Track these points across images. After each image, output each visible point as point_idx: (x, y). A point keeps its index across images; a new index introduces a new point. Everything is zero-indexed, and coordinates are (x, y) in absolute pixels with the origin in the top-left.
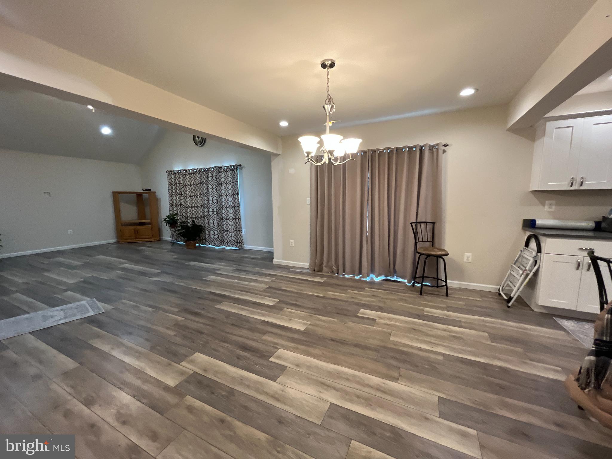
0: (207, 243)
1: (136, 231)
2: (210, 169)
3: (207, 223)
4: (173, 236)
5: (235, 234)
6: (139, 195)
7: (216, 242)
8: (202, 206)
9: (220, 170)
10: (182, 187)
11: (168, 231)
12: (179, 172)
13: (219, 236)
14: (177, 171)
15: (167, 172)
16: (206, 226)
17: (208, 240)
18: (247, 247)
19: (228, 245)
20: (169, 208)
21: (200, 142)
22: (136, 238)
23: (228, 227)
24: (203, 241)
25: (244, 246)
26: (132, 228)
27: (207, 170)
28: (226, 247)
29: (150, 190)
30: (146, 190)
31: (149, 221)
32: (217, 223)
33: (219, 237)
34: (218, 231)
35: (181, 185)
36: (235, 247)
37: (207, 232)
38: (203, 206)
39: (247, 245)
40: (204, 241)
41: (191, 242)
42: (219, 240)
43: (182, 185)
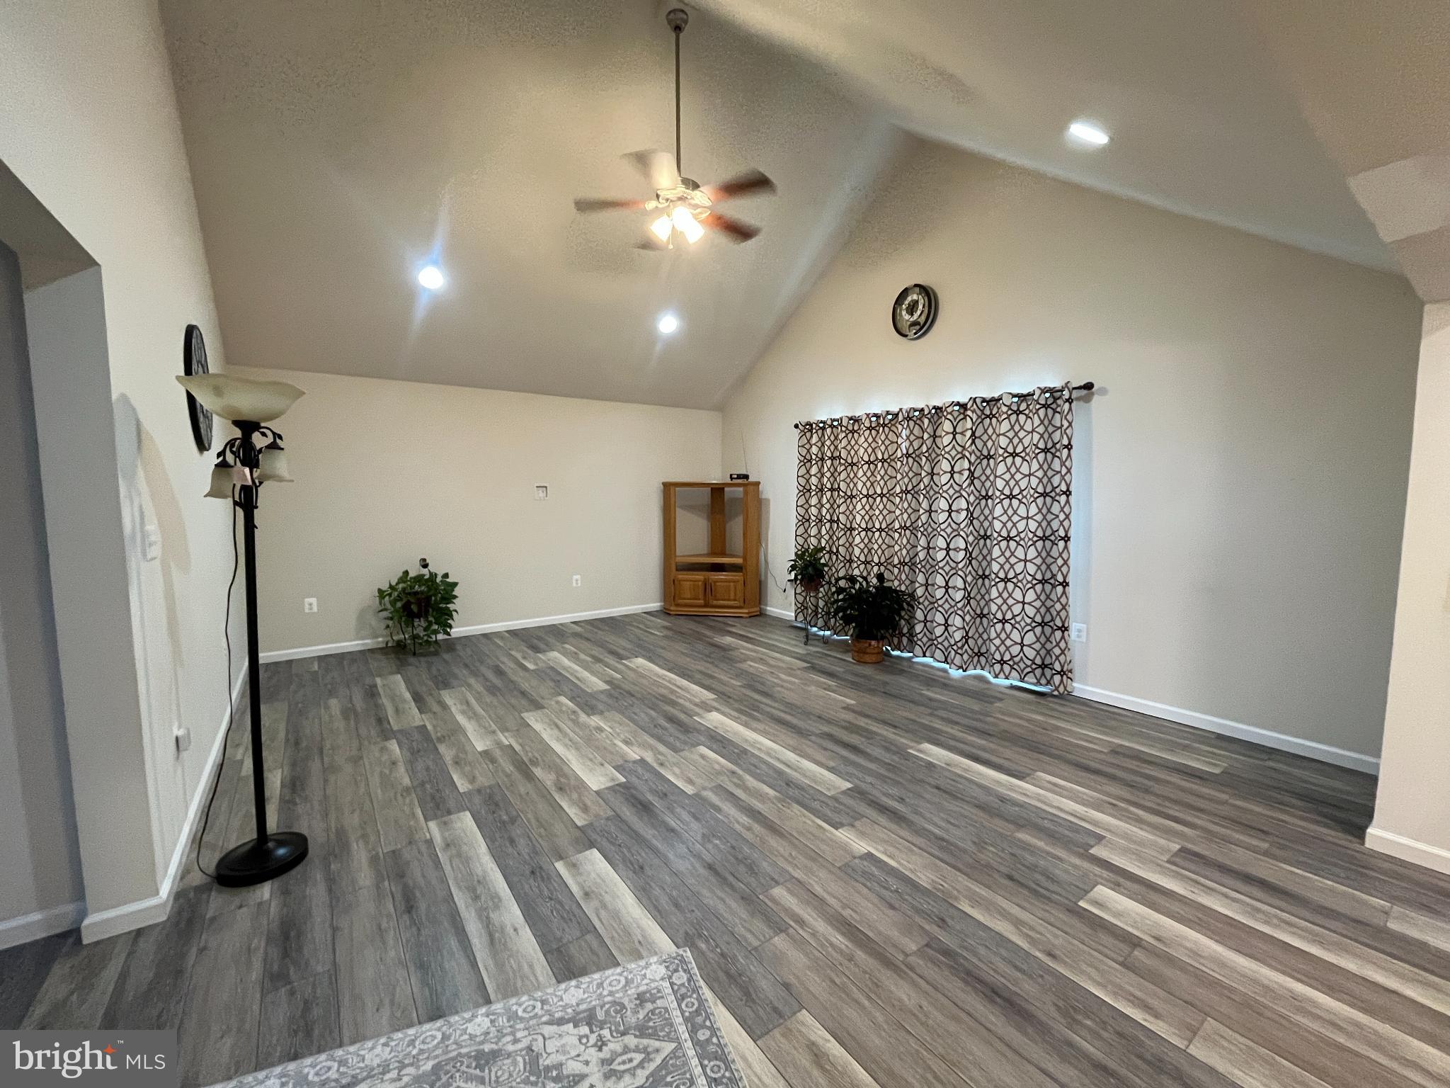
0: (918, 650)
1: (708, 588)
2: (949, 410)
3: (922, 585)
4: (801, 608)
5: (1038, 635)
6: (717, 491)
7: (956, 652)
8: (907, 528)
9: (988, 407)
10: (840, 469)
11: (785, 591)
12: (835, 423)
13: (967, 633)
14: (829, 422)
15: (796, 426)
16: (920, 595)
17: (920, 640)
18: (1082, 688)
19: (1002, 669)
20: (795, 529)
21: (914, 324)
22: (706, 606)
23: (1010, 608)
24: (900, 642)
25: (1075, 685)
26: (700, 576)
27: (933, 411)
28: (996, 676)
29: (746, 477)
30: (739, 477)
31: (739, 561)
32: (965, 589)
33: (966, 638)
34: (968, 618)
35: (840, 463)
36: (1035, 684)
37: (919, 615)
38: (912, 528)
39: (1087, 685)
40: (905, 640)
41: (873, 643)
42: (966, 646)
43: (842, 461)
